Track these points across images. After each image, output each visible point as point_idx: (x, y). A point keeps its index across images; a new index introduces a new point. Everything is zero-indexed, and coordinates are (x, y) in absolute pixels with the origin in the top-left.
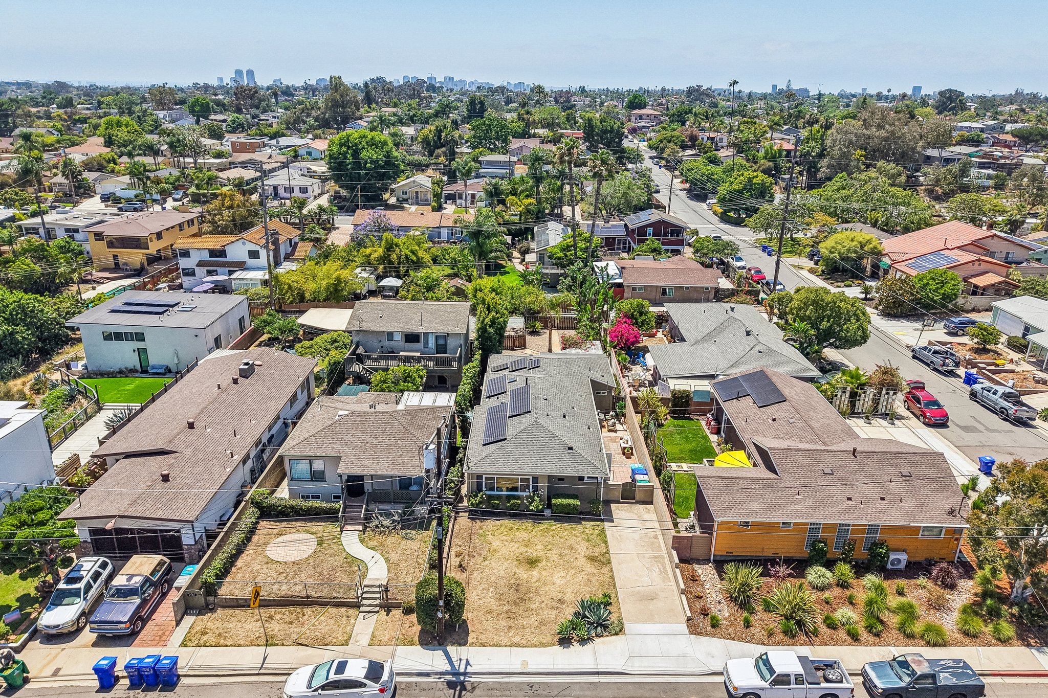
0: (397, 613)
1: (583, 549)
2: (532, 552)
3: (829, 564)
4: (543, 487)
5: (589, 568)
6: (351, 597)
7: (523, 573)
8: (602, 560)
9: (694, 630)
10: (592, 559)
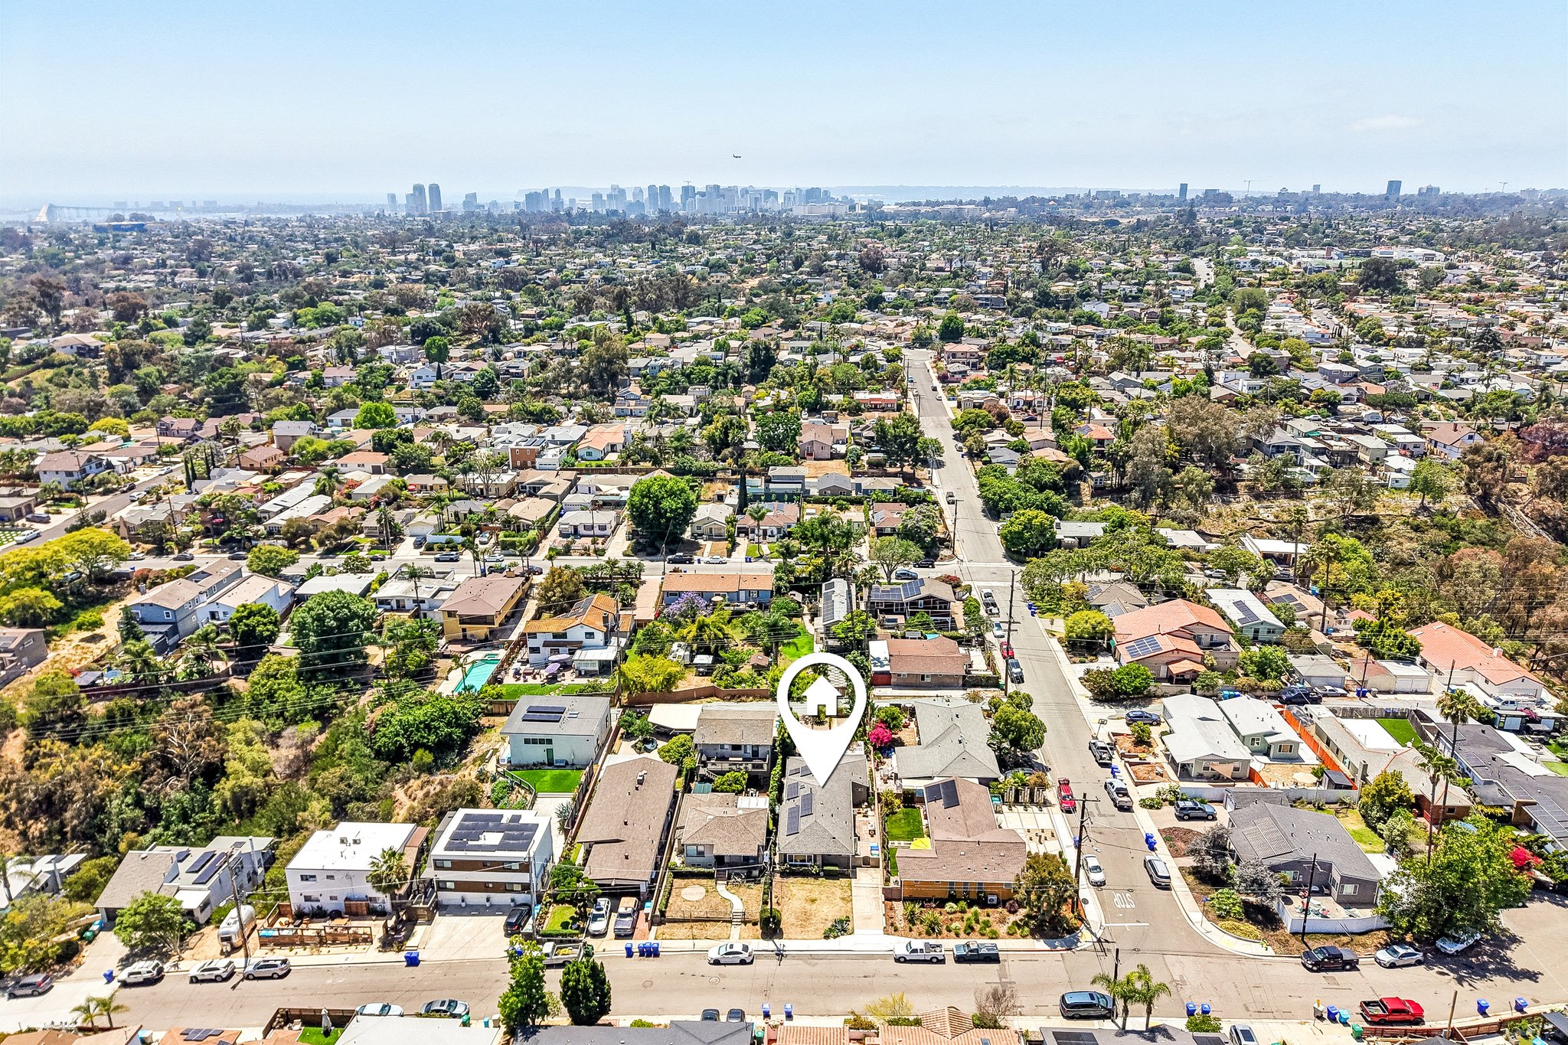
0: (750, 925)
1: (839, 893)
2: (813, 896)
3: (956, 901)
4: (819, 859)
5: (841, 903)
6: (727, 917)
7: (808, 906)
8: (848, 900)
9: (886, 932)
10: (843, 899)
